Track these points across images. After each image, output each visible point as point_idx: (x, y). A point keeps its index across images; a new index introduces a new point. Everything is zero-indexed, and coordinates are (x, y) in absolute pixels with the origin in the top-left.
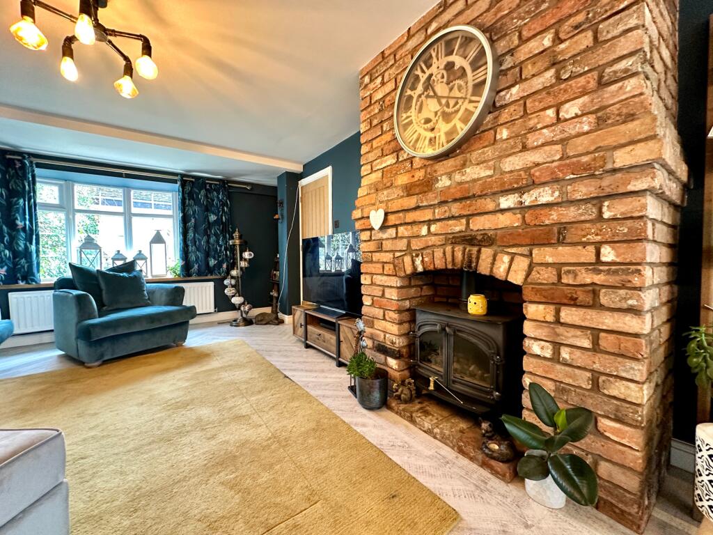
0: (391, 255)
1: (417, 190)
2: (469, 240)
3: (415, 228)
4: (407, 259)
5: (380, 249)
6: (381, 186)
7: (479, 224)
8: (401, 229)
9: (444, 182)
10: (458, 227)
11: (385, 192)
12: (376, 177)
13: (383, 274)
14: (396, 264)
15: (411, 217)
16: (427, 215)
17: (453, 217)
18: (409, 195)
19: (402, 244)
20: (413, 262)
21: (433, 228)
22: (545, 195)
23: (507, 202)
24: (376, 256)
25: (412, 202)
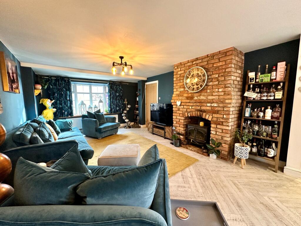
0: (182, 112)
1: (189, 98)
2: (201, 111)
3: (188, 107)
4: (186, 113)
5: (179, 110)
6: (179, 95)
7: (203, 108)
8: (185, 106)
9: (196, 98)
10: (199, 108)
11: (181, 97)
12: (178, 93)
13: (179, 116)
14: (183, 114)
15: (187, 104)
16: (192, 104)
17: (198, 106)
18: (187, 99)
19: (185, 110)
20: (188, 114)
21: (193, 107)
22: (215, 105)
23: (209, 105)
24: (178, 112)
25: (188, 101)
